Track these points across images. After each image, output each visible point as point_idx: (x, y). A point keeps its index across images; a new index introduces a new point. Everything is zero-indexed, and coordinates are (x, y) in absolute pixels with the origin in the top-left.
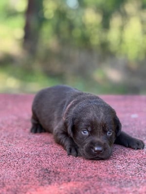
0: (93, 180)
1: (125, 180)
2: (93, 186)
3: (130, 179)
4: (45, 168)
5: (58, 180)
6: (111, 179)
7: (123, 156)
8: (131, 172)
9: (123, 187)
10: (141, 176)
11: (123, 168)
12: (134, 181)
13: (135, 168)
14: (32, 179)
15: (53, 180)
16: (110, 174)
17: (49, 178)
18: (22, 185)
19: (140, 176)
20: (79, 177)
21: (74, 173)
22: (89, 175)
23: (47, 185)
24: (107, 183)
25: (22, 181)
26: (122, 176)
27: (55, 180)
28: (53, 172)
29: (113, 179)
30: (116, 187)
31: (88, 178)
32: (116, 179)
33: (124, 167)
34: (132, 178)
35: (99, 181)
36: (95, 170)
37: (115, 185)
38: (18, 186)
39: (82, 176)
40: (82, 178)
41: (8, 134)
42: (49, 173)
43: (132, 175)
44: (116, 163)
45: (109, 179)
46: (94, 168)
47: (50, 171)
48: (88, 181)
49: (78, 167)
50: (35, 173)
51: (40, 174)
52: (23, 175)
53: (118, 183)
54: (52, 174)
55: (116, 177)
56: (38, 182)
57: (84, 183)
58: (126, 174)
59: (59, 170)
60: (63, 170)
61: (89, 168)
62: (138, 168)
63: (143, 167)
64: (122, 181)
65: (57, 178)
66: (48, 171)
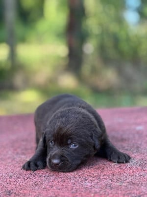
7: (100, 172)
8: (97, 190)
10: (105, 194)
13: (104, 184)
16: (73, 193)
19: (104, 193)
21: (35, 194)
26: (84, 194)
28: (15, 193)
34: (94, 196)
36: (59, 189)
42: (10, 195)
43: (96, 193)
44: (86, 180)
46: (59, 187)
47: (12, 193)
49: (44, 187)
54: (13, 196)
58: (90, 192)
59: (21, 191)
60: (25, 192)
61: (54, 188)
62: (107, 185)
63: (114, 183)
66: (10, 193)
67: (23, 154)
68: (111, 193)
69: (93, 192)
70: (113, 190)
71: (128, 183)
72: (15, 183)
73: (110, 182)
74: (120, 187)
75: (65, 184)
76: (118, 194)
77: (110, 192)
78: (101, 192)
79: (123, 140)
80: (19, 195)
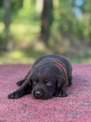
0: (51, 111)
1: (71, 111)
2: (49, 114)
3: (74, 110)
4: (25, 104)
5: (30, 110)
6: (62, 110)
7: (75, 97)
8: (76, 106)
9: (68, 114)
12: (76, 111)
14: (15, 110)
15: (27, 111)
16: (63, 107)
18: (8, 113)
19: (81, 108)
20: (43, 108)
21: (41, 107)
22: (50, 108)
23: (23, 113)
24: (59, 112)
25: (9, 111)
26: (70, 108)
27: (28, 110)
29: (63, 110)
30: (63, 114)
31: (48, 109)
32: (66, 110)
33: (73, 103)
35: (54, 111)
37: (63, 113)
38: (5, 113)
39: (45, 108)
41: (11, 86)
42: (26, 107)
43: (76, 108)
44: (69, 101)
45: (61, 110)
46: (55, 104)
48: (48, 111)
49: (45, 103)
50: (18, 107)
51: (21, 107)
52: (11, 108)
53: (65, 112)
54: (28, 107)
56: (18, 111)
57: (45, 112)
58: (73, 107)
59: (33, 105)
60: (35, 105)
61: (52, 104)
62: (82, 104)
63: (85, 104)
64: (69, 111)
65: (30, 109)
66: (26, 106)
68: (85, 108)
70: (86, 107)
72: (28, 101)
73: (83, 103)
74: (89, 106)
75: (57, 102)
76: (89, 109)
77: (84, 108)
78: (79, 108)
79: (85, 81)
80: (32, 107)
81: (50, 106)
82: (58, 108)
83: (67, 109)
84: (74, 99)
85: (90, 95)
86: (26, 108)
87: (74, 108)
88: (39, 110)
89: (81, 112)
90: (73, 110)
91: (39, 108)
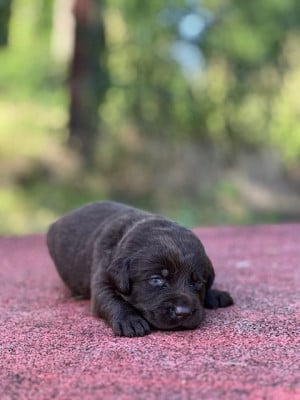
0: (104, 393)
1: (169, 390)
3: (181, 387)
4: (16, 373)
5: (33, 395)
6: (142, 388)
7: (185, 342)
8: (189, 373)
10: (207, 381)
11: (177, 366)
12: (187, 390)
13: (200, 364)
15: (23, 396)
16: (143, 378)
17: (16, 391)
19: (204, 379)
20: (77, 386)
21: (70, 381)
22: (99, 383)
24: (130, 397)
26: (166, 381)
27: (26, 395)
28: (30, 379)
29: (146, 388)
31: (94, 388)
32: (152, 388)
33: (178, 363)
34: (187, 384)
35: (114, 393)
39: (85, 385)
40: (82, 389)
42: (20, 382)
43: (188, 378)
44: (164, 356)
45: (138, 388)
46: (115, 369)
47: (24, 379)
48: (93, 394)
49: (83, 368)
53: (152, 395)
54: (26, 384)
55: (153, 384)
58: (177, 376)
59: (41, 376)
60: (49, 376)
61: (106, 369)
62: (206, 365)
63: (219, 362)
64: (163, 391)
65: (33, 391)
66: (19, 379)
67: (24, 309)
68: (219, 379)
69: (183, 376)
70: (220, 373)
71: (246, 361)
72: (24, 361)
73: (211, 359)
74: (232, 369)
75: (124, 363)
76: (232, 380)
77: (216, 377)
78: (199, 378)
80: (38, 383)
81: (99, 376)
82: (129, 384)
83: (158, 385)
84: (180, 350)
85: (232, 334)
86: (17, 388)
87: (182, 379)
88: (61, 393)
89: (204, 391)
90: (177, 389)
91: (61, 386)
